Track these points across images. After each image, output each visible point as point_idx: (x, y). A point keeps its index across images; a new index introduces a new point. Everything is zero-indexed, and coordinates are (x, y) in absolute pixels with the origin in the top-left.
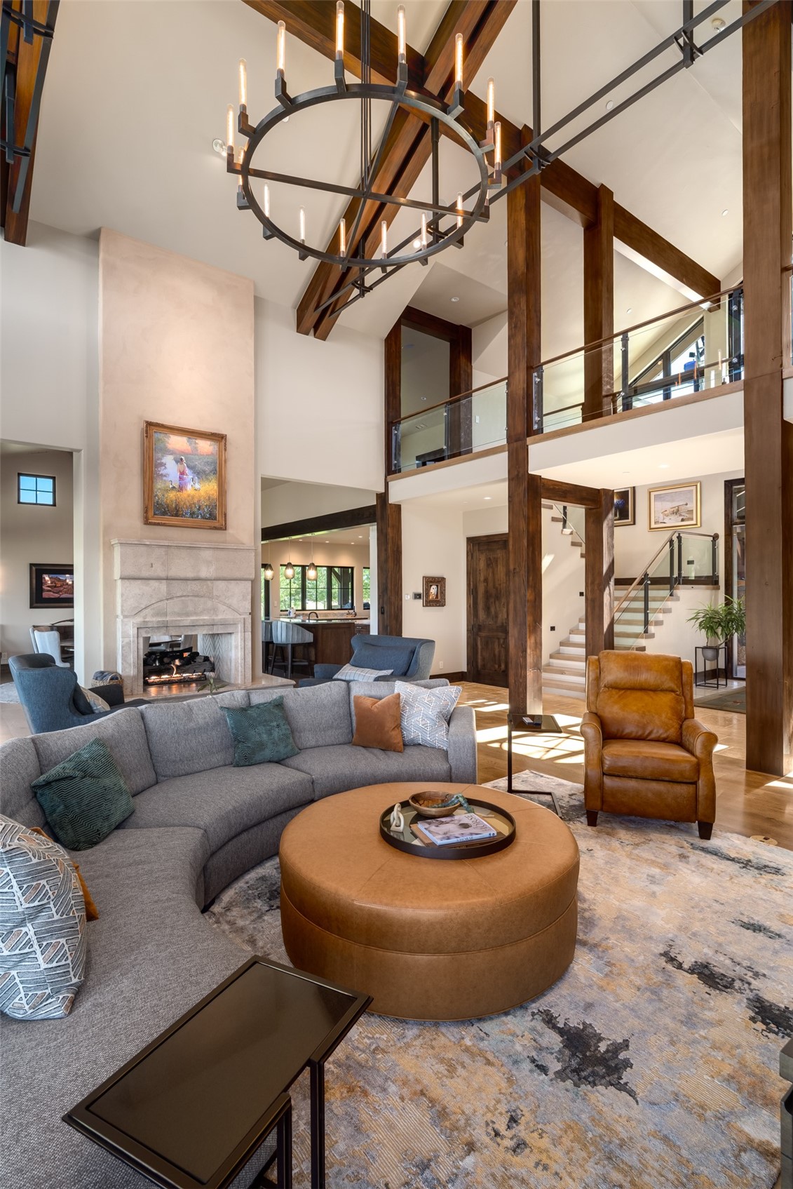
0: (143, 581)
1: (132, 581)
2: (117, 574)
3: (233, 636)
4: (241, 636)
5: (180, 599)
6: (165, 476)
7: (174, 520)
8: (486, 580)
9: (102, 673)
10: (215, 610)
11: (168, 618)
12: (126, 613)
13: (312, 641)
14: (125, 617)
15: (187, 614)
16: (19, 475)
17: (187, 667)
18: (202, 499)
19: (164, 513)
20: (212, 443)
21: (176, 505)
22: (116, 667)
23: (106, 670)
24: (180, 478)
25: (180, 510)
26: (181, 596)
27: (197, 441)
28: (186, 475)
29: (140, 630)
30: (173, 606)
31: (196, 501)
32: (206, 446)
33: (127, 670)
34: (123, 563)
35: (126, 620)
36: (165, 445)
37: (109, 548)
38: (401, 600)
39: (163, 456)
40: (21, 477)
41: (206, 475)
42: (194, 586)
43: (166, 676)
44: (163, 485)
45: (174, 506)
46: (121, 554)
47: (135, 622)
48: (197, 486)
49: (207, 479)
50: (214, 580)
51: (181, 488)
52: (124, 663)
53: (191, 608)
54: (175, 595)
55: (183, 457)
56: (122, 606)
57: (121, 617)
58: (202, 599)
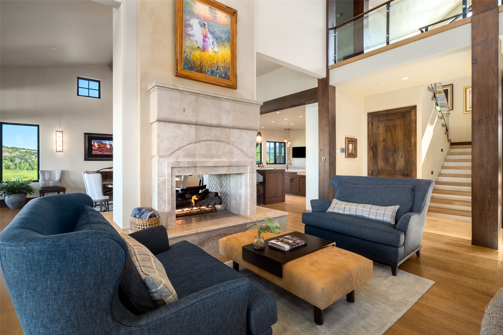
0: (177, 125)
1: (167, 124)
2: (153, 115)
3: (243, 177)
4: (250, 176)
5: (205, 143)
6: (192, 36)
7: (199, 75)
8: (385, 140)
9: (140, 209)
10: (231, 153)
11: (197, 159)
12: (162, 154)
13: (262, 181)
14: (161, 156)
15: (211, 157)
16: (79, 78)
17: (203, 201)
18: (220, 61)
19: (191, 69)
20: (227, 16)
21: (201, 63)
22: (151, 204)
23: (143, 206)
24: (204, 40)
25: (203, 67)
26: (206, 140)
27: (216, 12)
28: (208, 38)
29: (174, 170)
30: (200, 148)
31: (215, 61)
32: (223, 18)
33: (162, 207)
34: (160, 105)
35: (161, 160)
36: (192, 9)
37: (146, 93)
38: (335, 152)
39: (190, 18)
40: (80, 80)
41: (223, 41)
42: (216, 132)
43: (187, 209)
44: (190, 44)
45: (199, 63)
46: (158, 97)
47: (169, 162)
48: (216, 49)
49: (224, 45)
50: (231, 128)
51: (204, 49)
52: (160, 200)
53: (214, 151)
54: (202, 139)
55: (206, 23)
56: (158, 147)
57: (157, 157)
58: (223, 144)
